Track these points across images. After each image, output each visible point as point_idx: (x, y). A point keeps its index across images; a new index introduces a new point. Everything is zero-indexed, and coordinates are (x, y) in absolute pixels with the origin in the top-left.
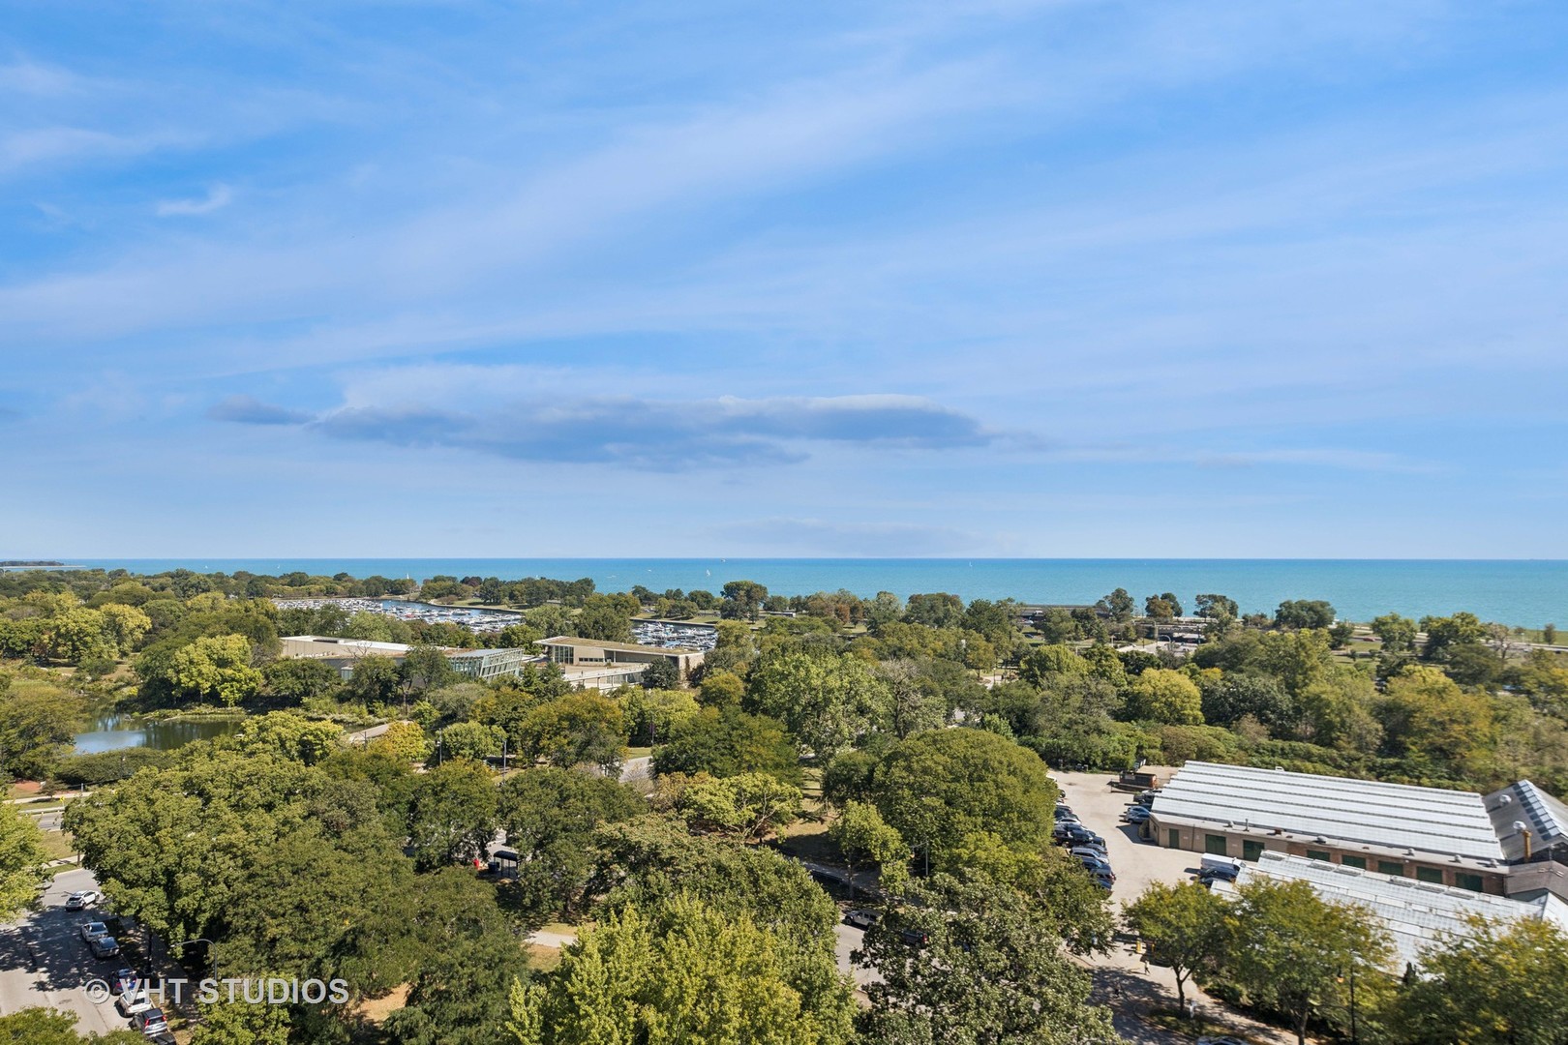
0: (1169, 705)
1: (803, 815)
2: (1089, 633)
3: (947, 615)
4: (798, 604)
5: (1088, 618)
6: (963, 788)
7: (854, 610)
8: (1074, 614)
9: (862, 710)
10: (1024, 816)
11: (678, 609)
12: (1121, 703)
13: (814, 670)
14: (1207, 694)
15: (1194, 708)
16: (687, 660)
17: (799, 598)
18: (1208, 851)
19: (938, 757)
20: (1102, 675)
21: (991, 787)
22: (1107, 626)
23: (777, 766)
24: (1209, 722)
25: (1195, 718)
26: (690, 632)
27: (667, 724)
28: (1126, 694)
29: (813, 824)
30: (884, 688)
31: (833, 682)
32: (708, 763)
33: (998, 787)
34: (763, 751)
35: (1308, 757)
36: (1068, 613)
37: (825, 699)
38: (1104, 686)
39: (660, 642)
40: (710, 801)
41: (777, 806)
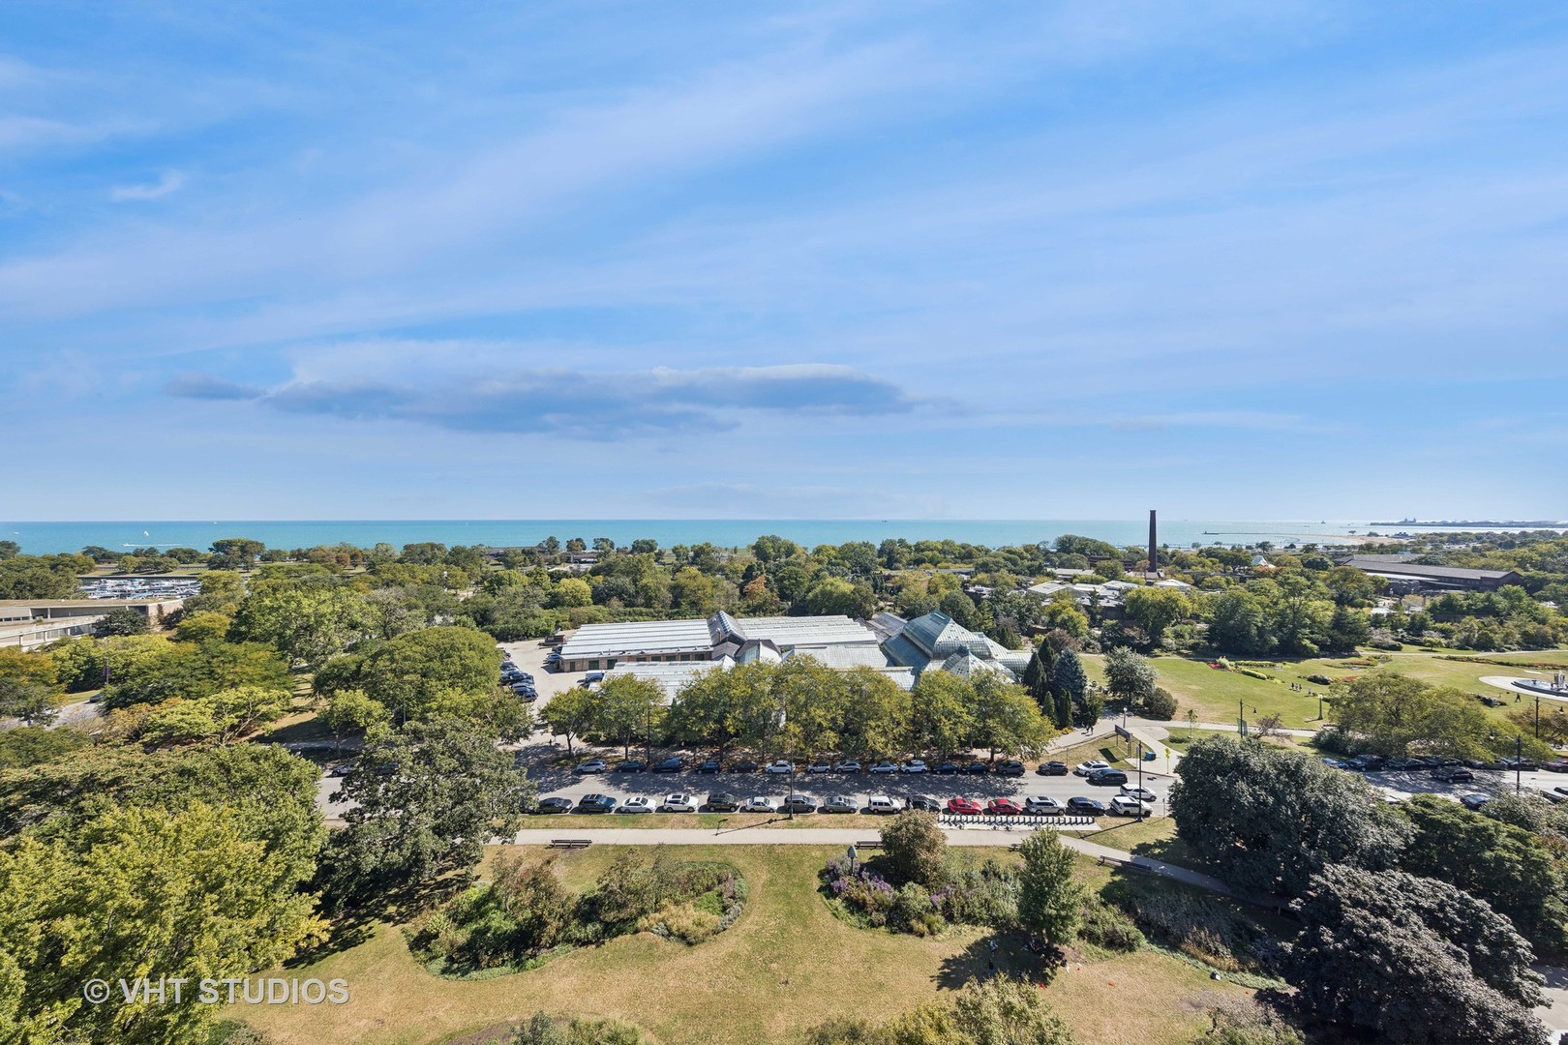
0: (574, 597)
1: (295, 710)
2: (532, 562)
3: (434, 556)
4: (298, 555)
5: (532, 553)
6: (436, 665)
7: (353, 557)
8: (523, 552)
9: (353, 626)
10: (480, 673)
11: (151, 565)
12: (547, 599)
13: (305, 602)
14: (595, 588)
15: (587, 598)
16: (160, 608)
17: (299, 550)
18: (590, 669)
19: (418, 648)
20: (538, 584)
21: (456, 660)
22: (543, 557)
23: (265, 678)
24: (595, 604)
25: (588, 602)
26: (167, 584)
27: (127, 665)
28: (550, 594)
29: (305, 714)
30: (374, 608)
31: (324, 609)
32: (181, 689)
33: (461, 659)
34: (248, 669)
35: (641, 614)
36: (520, 551)
37: (317, 622)
38: (539, 591)
39: (124, 595)
40: (182, 720)
41: (263, 708)
